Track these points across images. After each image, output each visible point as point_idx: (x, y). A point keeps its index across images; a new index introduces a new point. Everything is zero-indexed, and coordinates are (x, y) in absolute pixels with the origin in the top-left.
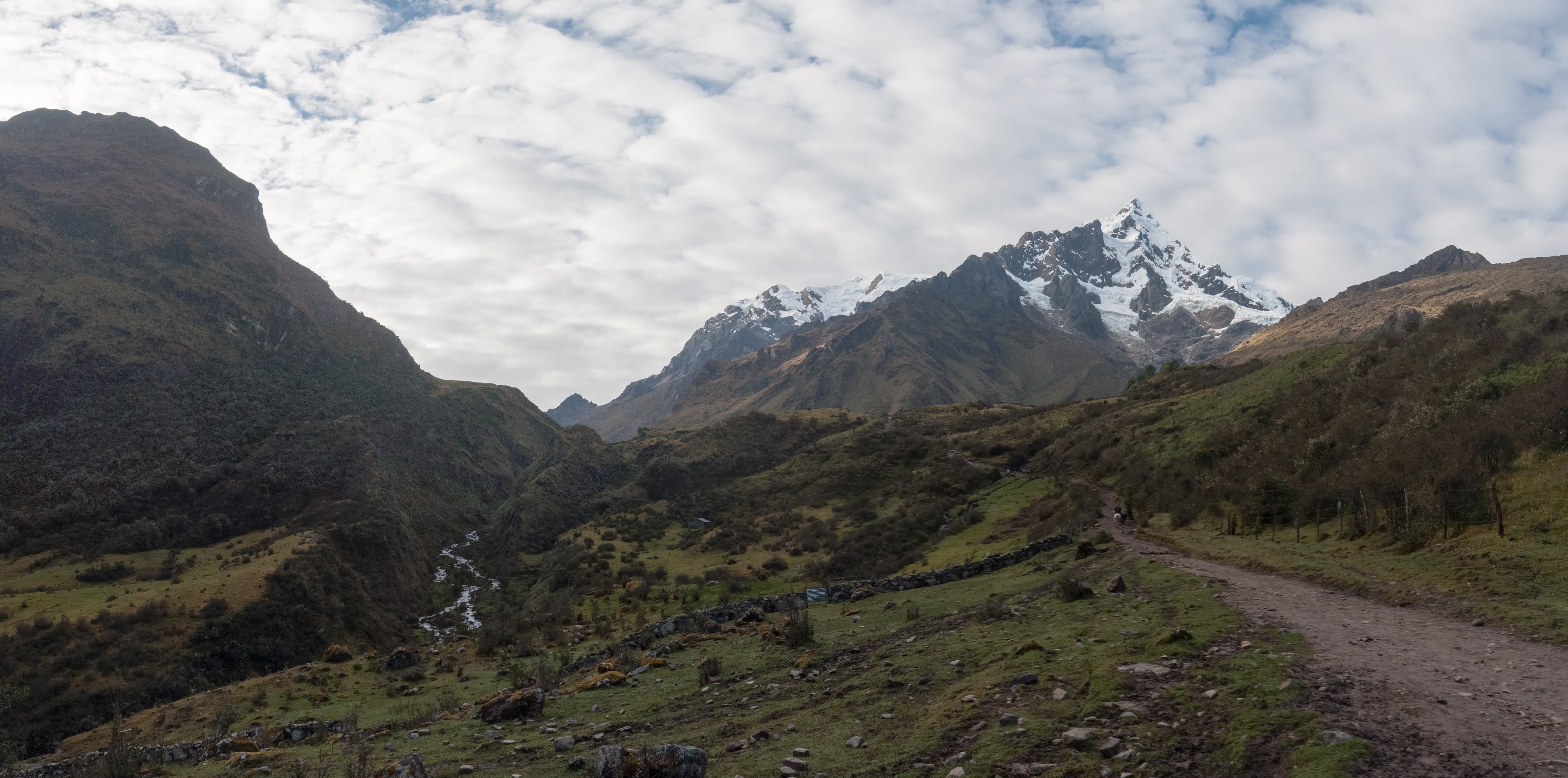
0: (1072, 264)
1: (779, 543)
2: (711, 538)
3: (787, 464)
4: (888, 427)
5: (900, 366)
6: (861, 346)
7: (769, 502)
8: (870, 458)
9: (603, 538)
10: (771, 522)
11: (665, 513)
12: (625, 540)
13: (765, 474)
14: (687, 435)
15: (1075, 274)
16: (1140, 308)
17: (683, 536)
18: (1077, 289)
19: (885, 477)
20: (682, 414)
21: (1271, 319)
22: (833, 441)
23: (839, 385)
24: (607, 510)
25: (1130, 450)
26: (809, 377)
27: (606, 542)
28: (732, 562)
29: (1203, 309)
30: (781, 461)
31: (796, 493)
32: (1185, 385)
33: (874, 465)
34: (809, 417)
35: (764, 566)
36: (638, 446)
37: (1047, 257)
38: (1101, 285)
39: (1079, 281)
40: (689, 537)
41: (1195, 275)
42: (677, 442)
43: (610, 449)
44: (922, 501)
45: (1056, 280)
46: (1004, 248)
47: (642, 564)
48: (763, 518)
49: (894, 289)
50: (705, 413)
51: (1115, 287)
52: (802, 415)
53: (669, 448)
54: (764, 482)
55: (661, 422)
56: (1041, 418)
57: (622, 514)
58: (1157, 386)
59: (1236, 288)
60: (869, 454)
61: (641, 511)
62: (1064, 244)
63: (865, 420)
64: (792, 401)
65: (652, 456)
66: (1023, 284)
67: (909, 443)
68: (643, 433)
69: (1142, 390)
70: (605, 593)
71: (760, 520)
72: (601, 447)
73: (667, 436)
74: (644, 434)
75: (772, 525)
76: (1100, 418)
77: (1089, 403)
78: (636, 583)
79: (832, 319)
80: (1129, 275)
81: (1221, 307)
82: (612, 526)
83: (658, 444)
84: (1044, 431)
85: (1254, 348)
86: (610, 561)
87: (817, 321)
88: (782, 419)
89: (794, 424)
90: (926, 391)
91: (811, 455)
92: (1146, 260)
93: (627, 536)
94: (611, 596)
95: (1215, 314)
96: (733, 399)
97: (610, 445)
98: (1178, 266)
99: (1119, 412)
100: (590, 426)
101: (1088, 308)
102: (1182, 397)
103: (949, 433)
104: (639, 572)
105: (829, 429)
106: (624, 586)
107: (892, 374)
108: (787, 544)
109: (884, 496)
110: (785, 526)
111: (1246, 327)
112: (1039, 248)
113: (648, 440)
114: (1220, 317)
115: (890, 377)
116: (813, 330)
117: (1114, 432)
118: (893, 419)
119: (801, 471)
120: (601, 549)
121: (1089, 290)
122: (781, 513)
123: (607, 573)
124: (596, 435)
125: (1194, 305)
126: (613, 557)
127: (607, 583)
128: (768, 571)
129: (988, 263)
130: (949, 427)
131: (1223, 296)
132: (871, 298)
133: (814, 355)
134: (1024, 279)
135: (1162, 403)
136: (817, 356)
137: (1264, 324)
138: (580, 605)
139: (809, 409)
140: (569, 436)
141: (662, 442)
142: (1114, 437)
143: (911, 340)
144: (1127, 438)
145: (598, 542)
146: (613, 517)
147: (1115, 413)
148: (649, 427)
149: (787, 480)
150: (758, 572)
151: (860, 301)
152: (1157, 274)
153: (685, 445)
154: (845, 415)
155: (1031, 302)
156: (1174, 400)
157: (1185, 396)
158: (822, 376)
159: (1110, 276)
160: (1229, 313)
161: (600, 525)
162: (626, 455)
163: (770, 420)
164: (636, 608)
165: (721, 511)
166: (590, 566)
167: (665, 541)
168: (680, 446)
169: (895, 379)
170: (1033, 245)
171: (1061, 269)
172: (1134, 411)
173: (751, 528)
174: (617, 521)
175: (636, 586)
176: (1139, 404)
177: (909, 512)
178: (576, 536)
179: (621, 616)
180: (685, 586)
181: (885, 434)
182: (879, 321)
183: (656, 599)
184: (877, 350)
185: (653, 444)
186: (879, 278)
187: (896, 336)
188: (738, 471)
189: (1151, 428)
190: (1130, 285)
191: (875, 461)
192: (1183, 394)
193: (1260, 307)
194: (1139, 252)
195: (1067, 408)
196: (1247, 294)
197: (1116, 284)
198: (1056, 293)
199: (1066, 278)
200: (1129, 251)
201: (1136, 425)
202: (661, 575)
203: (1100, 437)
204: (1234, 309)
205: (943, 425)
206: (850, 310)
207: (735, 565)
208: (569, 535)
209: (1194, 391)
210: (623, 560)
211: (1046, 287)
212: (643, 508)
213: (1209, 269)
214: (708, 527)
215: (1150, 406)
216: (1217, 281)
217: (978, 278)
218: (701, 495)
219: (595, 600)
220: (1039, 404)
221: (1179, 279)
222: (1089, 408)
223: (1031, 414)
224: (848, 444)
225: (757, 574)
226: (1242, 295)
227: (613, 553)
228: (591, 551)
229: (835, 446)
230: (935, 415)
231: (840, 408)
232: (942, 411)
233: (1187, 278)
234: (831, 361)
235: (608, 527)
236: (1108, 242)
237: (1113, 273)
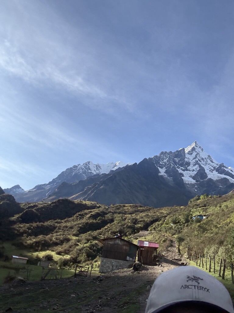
15: (176, 166)
16: (196, 178)
18: (176, 171)
29: (218, 179)
36: (27, 205)
37: (167, 160)
45: (170, 168)
46: (155, 157)
59: (229, 172)
62: (173, 156)
79: (103, 174)
80: (193, 167)
81: (224, 178)
92: (199, 162)
95: (222, 181)
98: (209, 164)
101: (180, 178)
112: (165, 157)
116: (96, 177)
121: (180, 172)
124: (14, 199)
125: (215, 178)
129: (150, 161)
131: (225, 175)
134: (160, 167)
151: (111, 170)
152: (202, 167)
155: (161, 175)
171: (172, 164)
190: (193, 170)
194: (196, 159)
197: (189, 170)
198: (169, 173)
199: (173, 167)
200: (193, 159)
213: (220, 165)
216: (223, 169)
217: (146, 166)
221: (209, 169)
226: (231, 174)
236: (187, 156)
237: (188, 167)
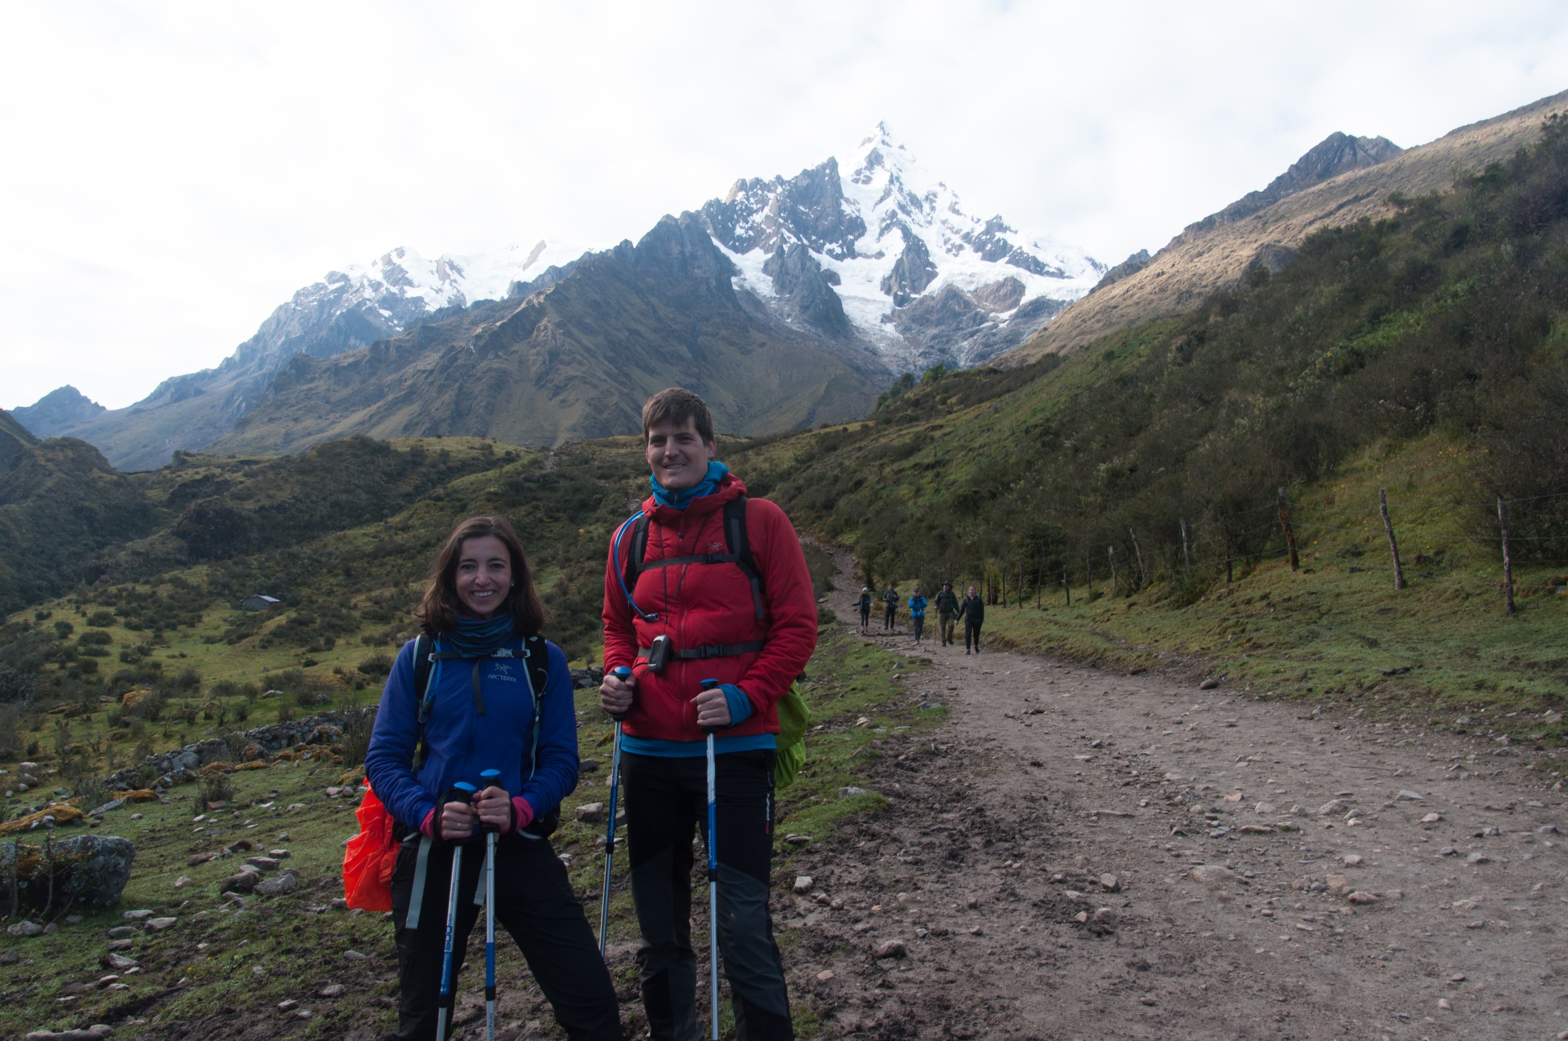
0: (801, 227)
1: (386, 635)
2: (279, 627)
3: (405, 514)
4: (549, 466)
5: (570, 379)
6: (515, 347)
7: (374, 569)
8: (522, 511)
9: (91, 623)
10: (376, 603)
11: (205, 586)
12: (129, 626)
13: (371, 529)
14: (255, 467)
15: (805, 242)
16: (895, 289)
17: (232, 623)
18: (808, 264)
19: (542, 537)
20: (250, 434)
21: (1077, 291)
22: (472, 484)
23: (483, 404)
24: (103, 577)
25: (876, 496)
26: (442, 389)
27: (96, 629)
28: (310, 663)
29: (981, 285)
30: (396, 510)
31: (413, 558)
32: (954, 400)
33: (527, 520)
34: (438, 448)
35: (360, 669)
36: (172, 480)
37: (767, 217)
38: (838, 257)
39: (812, 253)
40: (243, 624)
41: (968, 234)
42: (238, 476)
43: (122, 481)
44: (591, 572)
45: (780, 252)
46: (710, 204)
47: (157, 666)
48: (363, 597)
49: (561, 264)
50: (287, 434)
51: (859, 259)
52: (430, 444)
53: (223, 486)
54: (366, 540)
55: (215, 444)
56: (758, 454)
57: (129, 585)
58: (916, 404)
59: (1025, 249)
60: (521, 504)
61: (162, 582)
62: (789, 197)
63: (518, 456)
64: (417, 424)
65: (195, 496)
66: (735, 258)
67: (577, 490)
68: (182, 460)
69: (897, 409)
70: (86, 710)
71: (360, 599)
72: (108, 477)
73: (221, 466)
74: (184, 462)
75: (377, 608)
76: (838, 452)
77: (823, 431)
78: (141, 694)
79: (477, 304)
80: (878, 240)
81: (1006, 280)
82: (108, 604)
83: (206, 478)
84: (762, 473)
85: (1053, 337)
86: (100, 660)
87: (456, 310)
88: (400, 449)
89: (417, 456)
90: (605, 415)
91: (440, 504)
92: (901, 216)
93: (134, 620)
94: (94, 716)
95: (998, 290)
96: (332, 417)
97: (123, 476)
98: (944, 222)
99: (863, 444)
100: (92, 442)
101: (824, 292)
102: (949, 417)
103: (632, 476)
104: (152, 676)
105: (466, 467)
106: (120, 699)
107: (558, 390)
108: (399, 635)
109: (538, 564)
110: (397, 608)
111: (1041, 306)
112: (757, 202)
113: (191, 471)
114: (1005, 295)
115: (555, 395)
116: (451, 319)
117: (855, 472)
118: (555, 455)
119: (425, 525)
120: (85, 639)
121: (824, 267)
122: (393, 590)
123: (93, 678)
124: (99, 457)
125: (969, 279)
126: (106, 654)
127: (88, 694)
128: (367, 676)
129: (688, 227)
130: (632, 468)
131: (1008, 262)
132: (529, 276)
133: (451, 357)
134: (736, 250)
135: (921, 427)
136: (455, 359)
137: (1068, 299)
138: (36, 729)
139: (439, 437)
140: (50, 455)
141: (214, 476)
142: (855, 479)
143: (585, 341)
144: (872, 479)
145: (81, 628)
146: (113, 589)
147: (857, 445)
148: (193, 451)
149: (400, 538)
150: (351, 679)
151: (516, 280)
152: (915, 237)
153: (249, 482)
154: (490, 447)
155: (747, 286)
156: (939, 422)
157: (953, 416)
158: (460, 389)
159: (852, 243)
160: (1018, 288)
161: (86, 602)
162: (150, 493)
163: (383, 449)
164: (137, 733)
165: (298, 585)
166: (62, 667)
167: (200, 630)
168: (241, 482)
169: (561, 397)
170: (748, 199)
171: (787, 234)
172: (883, 441)
173: (344, 611)
174: (118, 596)
175: (140, 699)
176: (891, 430)
177: (573, 587)
178: (41, 617)
179: (110, 746)
180: (224, 699)
181: (544, 476)
182: (540, 311)
183: (175, 718)
184: (538, 354)
185: (198, 477)
186: (542, 246)
187: (563, 334)
188: (329, 523)
189: (907, 463)
190: (880, 255)
191: (529, 514)
192: (950, 413)
193: (1060, 274)
194: (890, 204)
195: (793, 440)
196: (1041, 258)
197: (860, 255)
198: (781, 271)
199: (794, 248)
200: (877, 204)
201: (885, 460)
202: (190, 683)
203: (836, 479)
204: (1023, 280)
205: (624, 466)
206: (500, 292)
207: (316, 668)
208: (29, 615)
209: (966, 408)
210: (124, 658)
211: (767, 264)
212: (167, 576)
213: (988, 223)
214: (276, 609)
215: (904, 432)
216: (999, 240)
217: (676, 250)
218: (267, 560)
219: (64, 722)
220: (756, 434)
221: (946, 242)
222: (822, 439)
223: (745, 448)
224: (492, 490)
225: (348, 680)
226: (1035, 259)
227: (107, 648)
228: (67, 643)
229: (474, 491)
230: (614, 451)
231: (484, 436)
232: (624, 445)
233: (957, 240)
234: (474, 367)
235: (101, 604)
236: (848, 190)
237: (856, 239)
